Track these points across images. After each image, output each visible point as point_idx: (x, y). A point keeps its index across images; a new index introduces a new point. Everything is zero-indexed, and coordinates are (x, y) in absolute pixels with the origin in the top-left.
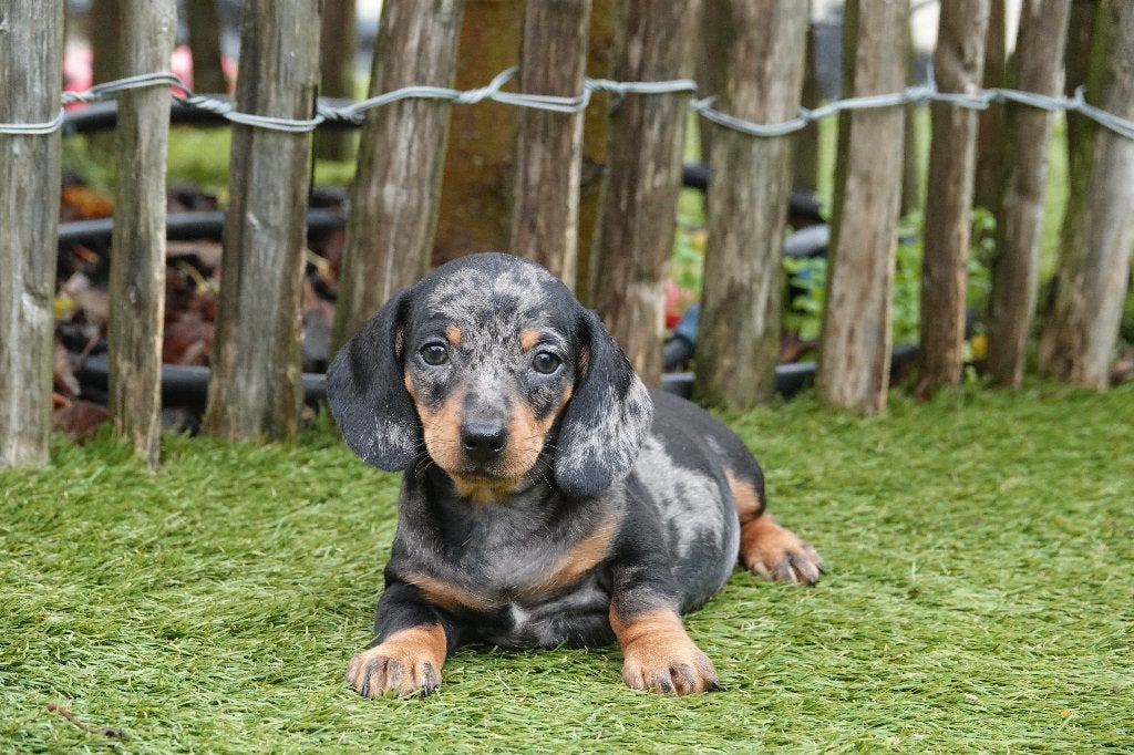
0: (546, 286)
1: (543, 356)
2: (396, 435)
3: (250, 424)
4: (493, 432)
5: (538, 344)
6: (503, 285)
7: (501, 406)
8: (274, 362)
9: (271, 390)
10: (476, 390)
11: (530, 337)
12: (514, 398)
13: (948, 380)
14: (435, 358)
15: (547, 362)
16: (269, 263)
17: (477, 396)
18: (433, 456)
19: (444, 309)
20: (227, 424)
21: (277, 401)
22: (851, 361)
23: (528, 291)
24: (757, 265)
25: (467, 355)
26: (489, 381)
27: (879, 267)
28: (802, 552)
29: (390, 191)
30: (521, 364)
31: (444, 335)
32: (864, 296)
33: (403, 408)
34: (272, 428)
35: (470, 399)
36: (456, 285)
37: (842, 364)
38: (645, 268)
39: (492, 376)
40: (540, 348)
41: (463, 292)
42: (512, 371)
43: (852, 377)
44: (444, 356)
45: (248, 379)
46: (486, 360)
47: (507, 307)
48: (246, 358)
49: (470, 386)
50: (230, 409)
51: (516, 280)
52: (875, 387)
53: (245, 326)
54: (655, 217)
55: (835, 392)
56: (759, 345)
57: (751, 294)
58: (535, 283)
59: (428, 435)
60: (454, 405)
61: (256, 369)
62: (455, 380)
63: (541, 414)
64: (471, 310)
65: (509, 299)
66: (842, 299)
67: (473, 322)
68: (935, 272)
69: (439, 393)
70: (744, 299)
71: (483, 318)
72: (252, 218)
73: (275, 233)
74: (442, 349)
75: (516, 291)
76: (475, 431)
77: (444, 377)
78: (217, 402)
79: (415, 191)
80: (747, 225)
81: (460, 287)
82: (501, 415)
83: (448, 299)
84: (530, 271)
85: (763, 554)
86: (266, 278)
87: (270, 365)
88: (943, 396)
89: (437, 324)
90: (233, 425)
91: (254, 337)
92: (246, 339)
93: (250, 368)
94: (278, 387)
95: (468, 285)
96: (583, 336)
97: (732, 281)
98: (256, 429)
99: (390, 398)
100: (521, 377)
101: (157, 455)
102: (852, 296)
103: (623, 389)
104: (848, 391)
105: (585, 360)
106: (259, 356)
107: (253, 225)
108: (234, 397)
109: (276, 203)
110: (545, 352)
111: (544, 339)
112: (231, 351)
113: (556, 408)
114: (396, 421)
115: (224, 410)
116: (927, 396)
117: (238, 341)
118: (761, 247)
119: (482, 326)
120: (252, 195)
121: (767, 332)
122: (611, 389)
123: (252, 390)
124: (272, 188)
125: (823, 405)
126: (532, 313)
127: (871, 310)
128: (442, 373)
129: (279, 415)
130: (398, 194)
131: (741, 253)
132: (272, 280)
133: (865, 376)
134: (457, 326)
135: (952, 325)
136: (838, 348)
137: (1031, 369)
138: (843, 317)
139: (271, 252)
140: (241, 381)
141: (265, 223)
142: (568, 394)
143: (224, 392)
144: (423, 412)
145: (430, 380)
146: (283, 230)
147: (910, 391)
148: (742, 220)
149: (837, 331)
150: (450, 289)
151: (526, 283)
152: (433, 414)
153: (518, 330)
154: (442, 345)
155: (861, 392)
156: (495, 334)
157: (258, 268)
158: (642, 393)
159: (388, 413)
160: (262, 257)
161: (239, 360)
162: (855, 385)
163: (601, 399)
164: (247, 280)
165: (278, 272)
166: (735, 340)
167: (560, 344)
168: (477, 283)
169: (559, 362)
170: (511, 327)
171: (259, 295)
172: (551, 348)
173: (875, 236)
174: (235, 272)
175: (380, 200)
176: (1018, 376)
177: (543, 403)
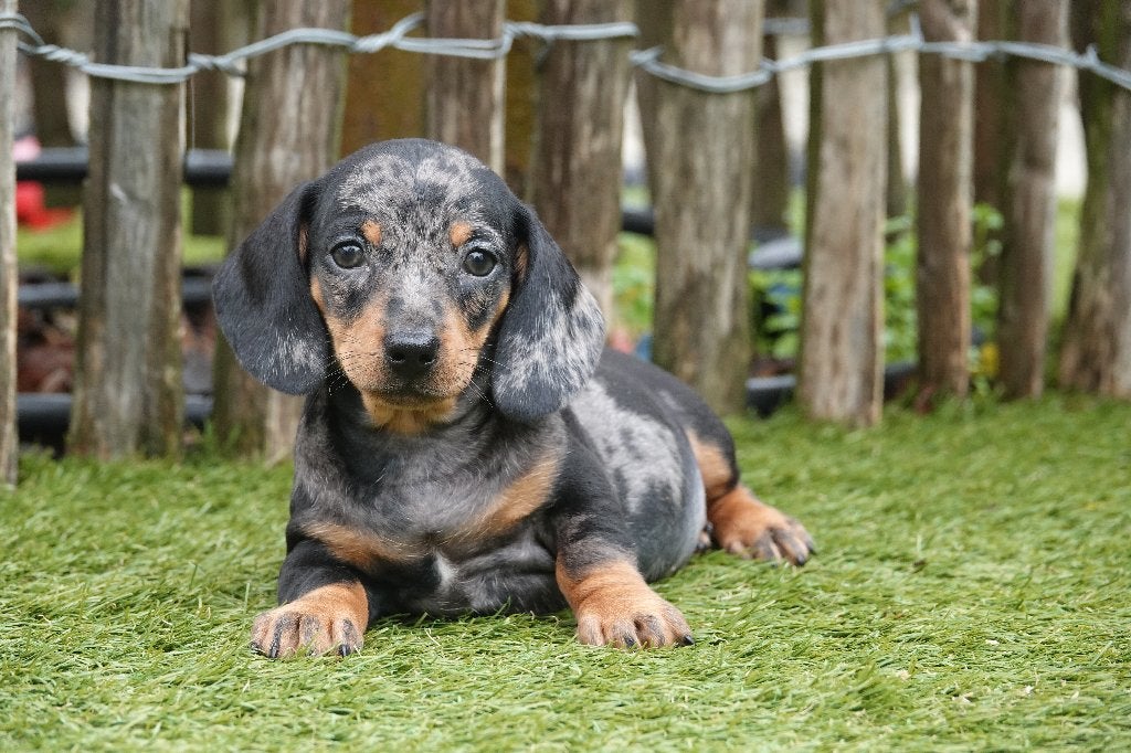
0: (476, 174)
1: (476, 255)
2: (302, 352)
3: (122, 443)
4: (423, 341)
5: (470, 240)
6: (427, 172)
7: (430, 311)
8: (149, 365)
9: (146, 399)
10: (401, 294)
11: (460, 231)
13: (953, 390)
14: (348, 261)
15: (481, 262)
16: (139, 243)
17: (402, 302)
19: (360, 201)
20: (95, 443)
21: (154, 412)
22: (836, 366)
23: (457, 179)
24: (719, 247)
25: (387, 255)
26: (415, 285)
27: (864, 251)
28: (787, 528)
29: (279, 156)
30: (451, 262)
31: (359, 232)
32: (848, 288)
33: (310, 320)
34: (149, 442)
35: (393, 306)
37: (826, 369)
38: (586, 251)
39: (418, 278)
40: (471, 245)
42: (440, 271)
43: (838, 385)
44: (359, 257)
45: (119, 386)
46: (410, 260)
47: (433, 197)
48: (115, 361)
49: (393, 290)
50: (99, 425)
51: (442, 167)
52: (867, 397)
53: (112, 322)
54: (594, 190)
55: (818, 406)
56: (725, 346)
57: (713, 284)
58: (463, 170)
59: (341, 351)
60: (373, 313)
61: (128, 374)
62: (374, 284)
63: (475, 323)
64: (390, 202)
65: (435, 188)
66: (822, 293)
67: (394, 215)
68: (933, 260)
69: (355, 300)
70: (705, 290)
71: (406, 210)
72: (116, 190)
73: (145, 208)
74: (357, 249)
75: (442, 178)
76: (402, 341)
77: (361, 282)
78: (84, 418)
79: (309, 157)
80: (704, 200)
82: (431, 322)
83: (363, 190)
84: (457, 157)
85: (741, 533)
86: (136, 263)
87: (144, 369)
88: (948, 408)
89: (350, 220)
90: (103, 444)
91: (124, 334)
92: (114, 337)
93: (120, 370)
94: (154, 394)
95: (387, 173)
96: (520, 233)
97: (690, 270)
98: (130, 447)
99: (293, 311)
100: (451, 280)
101: (14, 474)
102: (834, 288)
103: (569, 298)
104: (834, 403)
105: (522, 262)
106: (130, 358)
107: (118, 199)
108: (103, 410)
109: (144, 169)
110: (478, 250)
111: (476, 235)
112: (97, 354)
113: (492, 316)
114: (301, 335)
115: (92, 428)
116: (930, 408)
117: (105, 341)
118: (723, 228)
119: (404, 219)
120: (116, 163)
121: (735, 331)
122: (555, 297)
123: (123, 400)
124: (139, 152)
125: (806, 420)
126: (462, 203)
127: (858, 302)
128: (359, 277)
129: (157, 428)
130: (288, 158)
131: (699, 235)
132: (143, 265)
133: (853, 383)
134: (376, 221)
136: (819, 350)
138: (825, 313)
139: (141, 230)
140: (110, 390)
141: (131, 195)
142: (504, 300)
143: (91, 406)
145: (344, 286)
146: (155, 203)
147: (909, 405)
148: (699, 192)
149: (817, 331)
150: (365, 179)
151: (454, 170)
152: (347, 326)
153: (446, 224)
154: (357, 244)
155: (851, 402)
156: (419, 229)
157: (126, 252)
158: (590, 304)
159: (291, 327)
160: (129, 235)
161: (107, 365)
162: (843, 394)
163: (544, 306)
164: (113, 267)
165: (150, 254)
166: (696, 340)
167: (496, 242)
168: (397, 171)
169: (495, 262)
170: (438, 222)
171: (129, 284)
172: (485, 245)
173: (858, 214)
174: (98, 256)
175: (267, 169)
176: (1037, 386)
177: (476, 309)
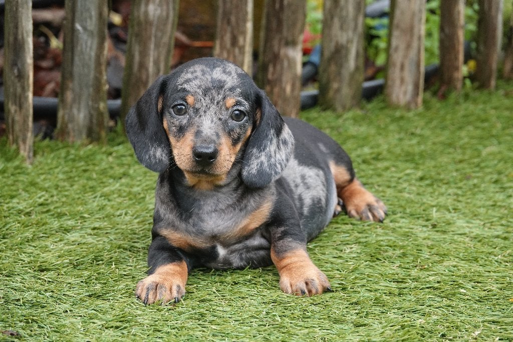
0: (239, 75)
1: (237, 112)
2: (159, 153)
3: (80, 133)
4: (210, 151)
5: (235, 105)
6: (217, 74)
7: (214, 138)
8: (93, 101)
9: (91, 116)
10: (202, 129)
11: (230, 101)
12: (221, 133)
13: (455, 88)
14: (180, 112)
15: (238, 116)
16: (88, 49)
17: (202, 132)
18: (178, 163)
19: (185, 86)
20: (68, 133)
21: (95, 121)
22: (402, 80)
23: (230, 78)
24: (350, 33)
25: (197, 111)
26: (208, 124)
27: (416, 31)
28: (376, 204)
29: (151, 8)
30: (225, 115)
31: (185, 100)
32: (409, 47)
33: (163, 139)
34: (93, 135)
35: (198, 133)
36: (192, 73)
37: (398, 82)
38: (290, 39)
39: (210, 122)
40: (235, 108)
41: (196, 77)
42: (220, 119)
43: (403, 89)
44: (184, 111)
45: (79, 110)
46: (207, 114)
47: (219, 86)
48: (77, 99)
49: (198, 127)
50: (70, 126)
51: (224, 72)
52: (416, 93)
53: (76, 82)
54: (294, 12)
55: (394, 98)
56: (352, 76)
57: (347, 50)
58: (234, 74)
59: (175, 152)
60: (189, 137)
61: (83, 104)
62: (190, 123)
63: (235, 142)
64: (199, 87)
65: (220, 81)
66: (397, 49)
67: (201, 93)
68: (447, 30)
69: (181, 130)
70: (344, 52)
71: (206, 91)
72: (78, 27)
73: (91, 34)
74: (184, 107)
75: (224, 77)
76: (201, 150)
77: (185, 122)
78: (63, 122)
79: (165, 7)
80: (344, 13)
81: (195, 75)
82: (214, 142)
83: (187, 81)
84: (231, 67)
85: (355, 205)
86: (87, 57)
87: (90, 103)
88: (453, 96)
89: (181, 94)
90: (72, 134)
91: (81, 89)
92: (77, 89)
93: (79, 103)
94: (95, 113)
95: (199, 74)
96: (257, 103)
97: (337, 43)
98: (84, 136)
99: (156, 134)
100: (225, 123)
101: (31, 154)
102: (402, 46)
103: (279, 132)
104: (401, 96)
105: (258, 115)
106: (84, 98)
107: (78, 30)
108: (72, 119)
109: (91, 18)
110: (238, 110)
111: (238, 103)
112: (69, 96)
113: (243, 139)
114: (159, 146)
115: (67, 127)
116: (444, 97)
117: (73, 90)
118: (352, 24)
119: (205, 95)
120: (78, 14)
121: (357, 68)
122: (272, 131)
123: (80, 116)
124: (88, 10)
125: (388, 105)
126: (232, 89)
127: (413, 53)
128: (184, 120)
129: (96, 129)
130: (156, 10)
131: (342, 28)
132: (90, 59)
133: (410, 88)
134: (192, 95)
135: (456, 58)
136: (395, 74)
137: (500, 76)
138: (398, 58)
139: (89, 43)
140: (75, 111)
141: (85, 28)
142: (249, 133)
143: (66, 117)
144: (172, 140)
145: (177, 123)
146: (95, 32)
147: (435, 94)
148: (342, 10)
149: (394, 65)
150: (189, 76)
151: (229, 73)
152: (178, 141)
153: (224, 98)
154: (184, 105)
155: (409, 96)
156: (212, 100)
157: (82, 53)
158: (288, 134)
159: (155, 141)
160: (84, 46)
161: (74, 100)
162: (405, 93)
163: (267, 136)
164: (76, 59)
165: (93, 54)
166: (339, 74)
167: (246, 106)
168: (204, 73)
169: (245, 115)
170: (221, 97)
171: (83, 66)
172: (242, 108)
173: (413, 14)
174: (70, 54)
175: (146, 13)
176: (493, 83)
177: (236, 136)
